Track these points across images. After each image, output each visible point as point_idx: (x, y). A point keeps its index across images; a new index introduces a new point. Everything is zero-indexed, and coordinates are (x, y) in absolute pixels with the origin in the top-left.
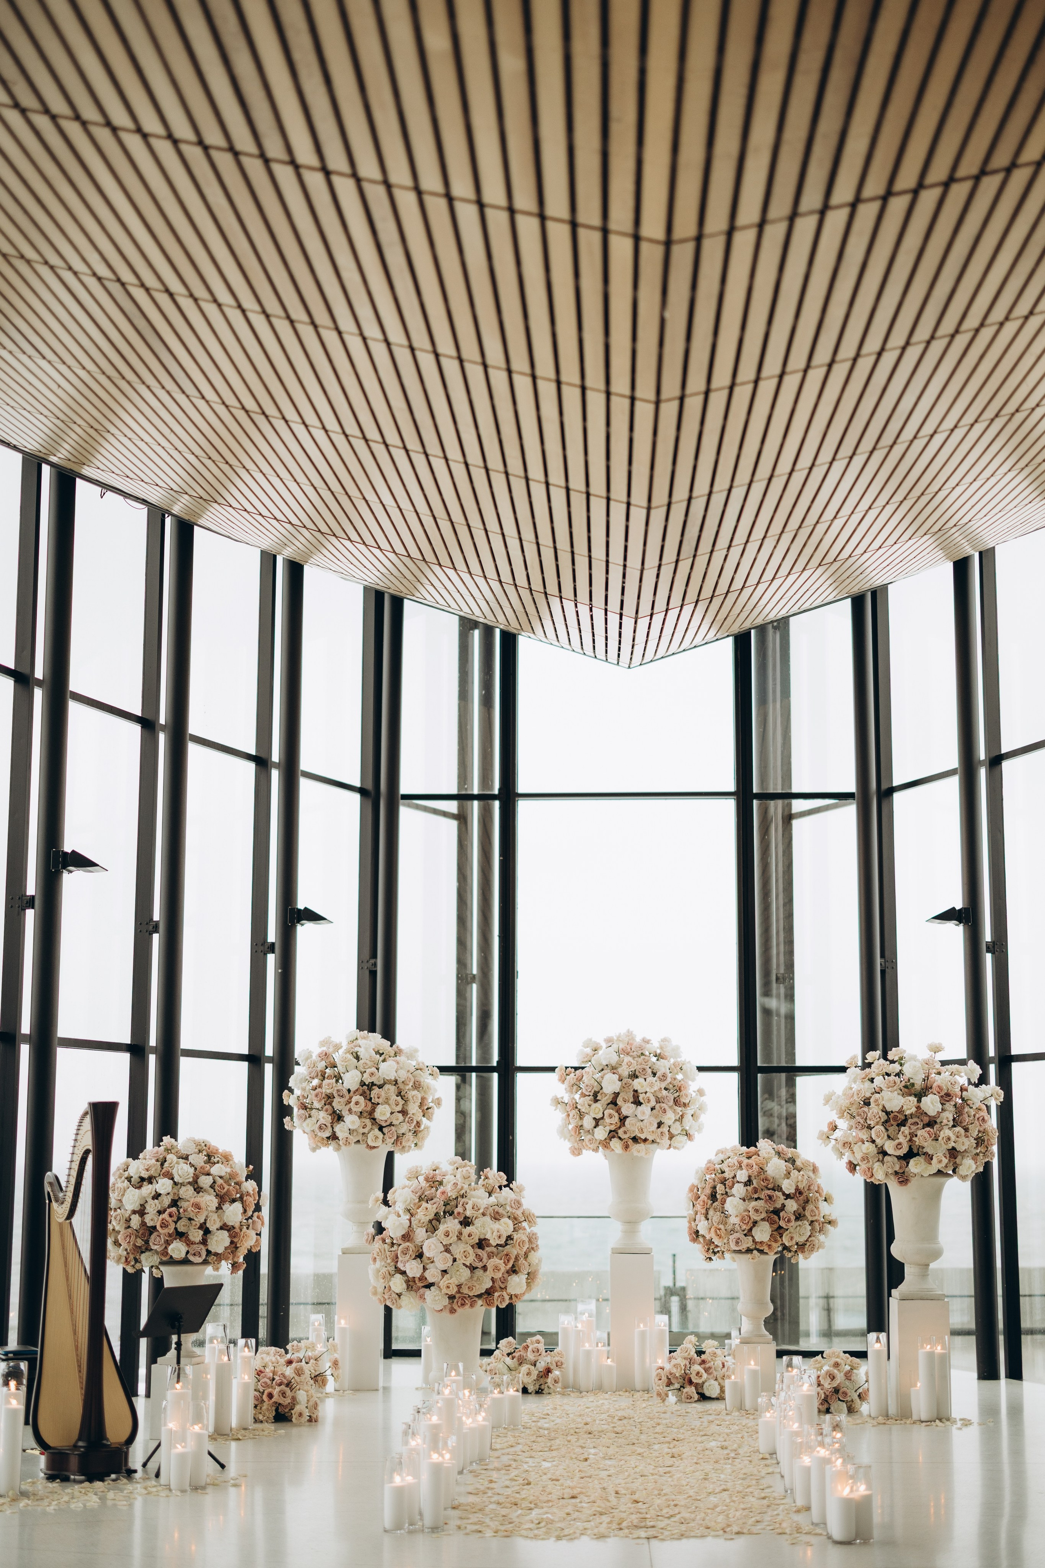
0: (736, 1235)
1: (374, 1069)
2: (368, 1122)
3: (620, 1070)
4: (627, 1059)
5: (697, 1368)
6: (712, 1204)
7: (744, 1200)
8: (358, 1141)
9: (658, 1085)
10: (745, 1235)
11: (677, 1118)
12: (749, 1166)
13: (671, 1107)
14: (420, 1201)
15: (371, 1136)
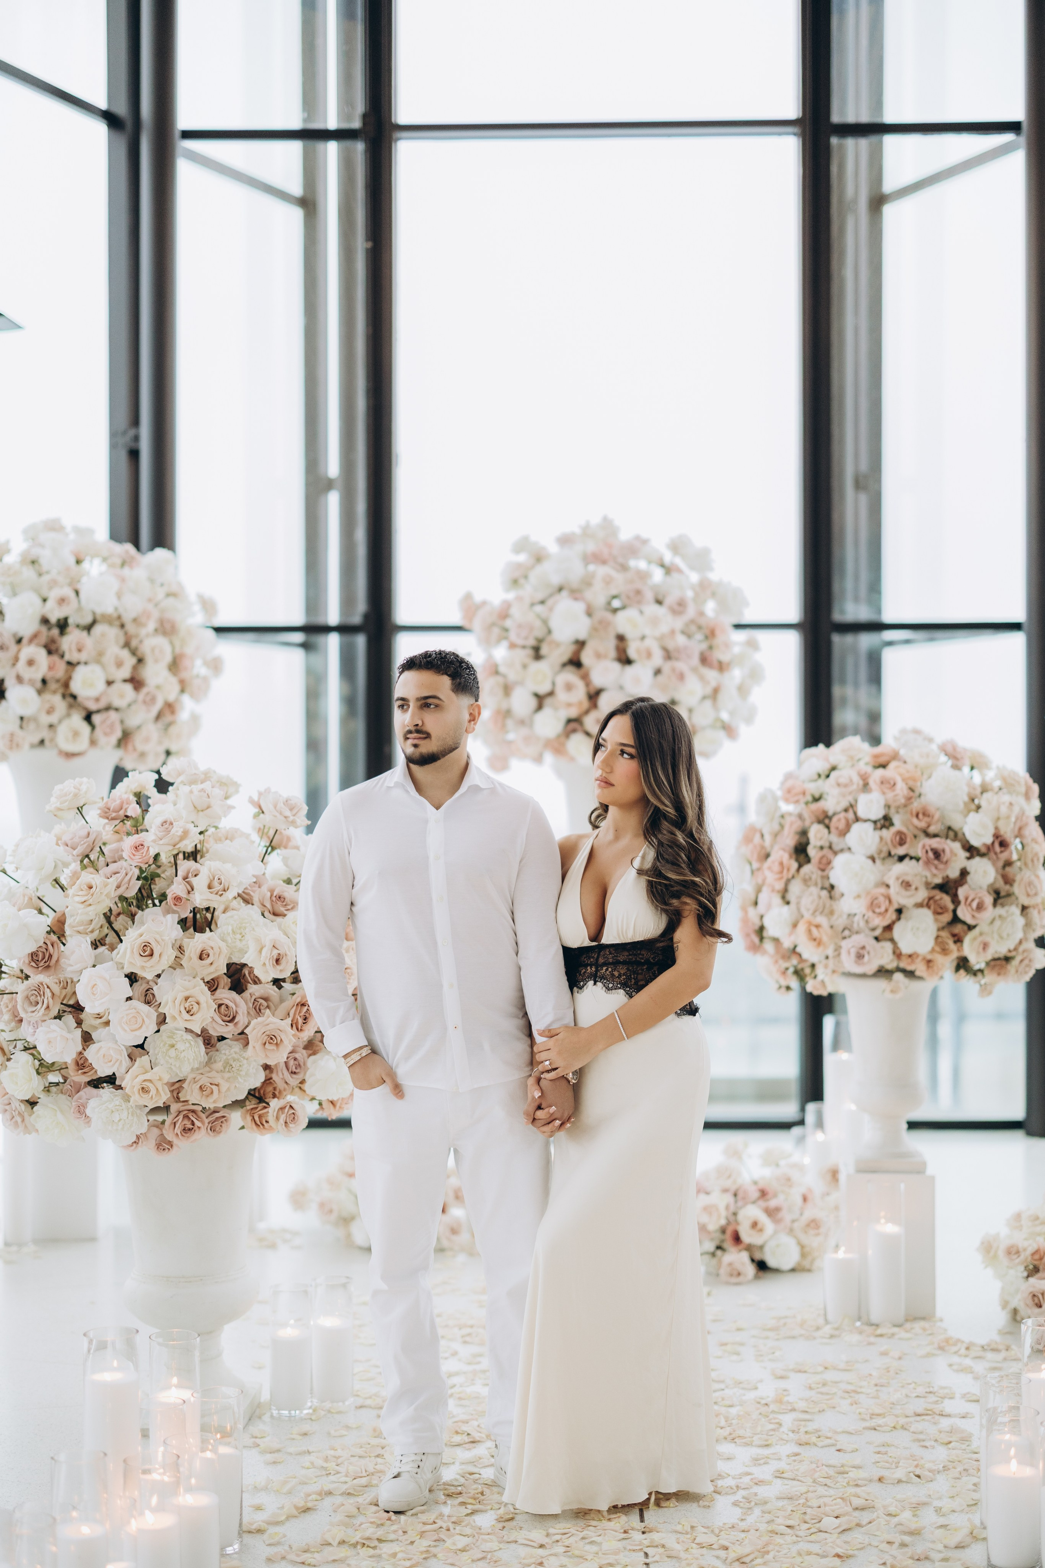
0: (858, 940)
1: (69, 592)
2: (57, 700)
3: (589, 595)
4: (601, 571)
5: (752, 1212)
6: (798, 870)
7: (873, 859)
8: (42, 742)
9: (667, 622)
10: (877, 939)
11: (709, 690)
12: (888, 784)
13: (694, 670)
14: (84, 867)
15: (63, 730)
